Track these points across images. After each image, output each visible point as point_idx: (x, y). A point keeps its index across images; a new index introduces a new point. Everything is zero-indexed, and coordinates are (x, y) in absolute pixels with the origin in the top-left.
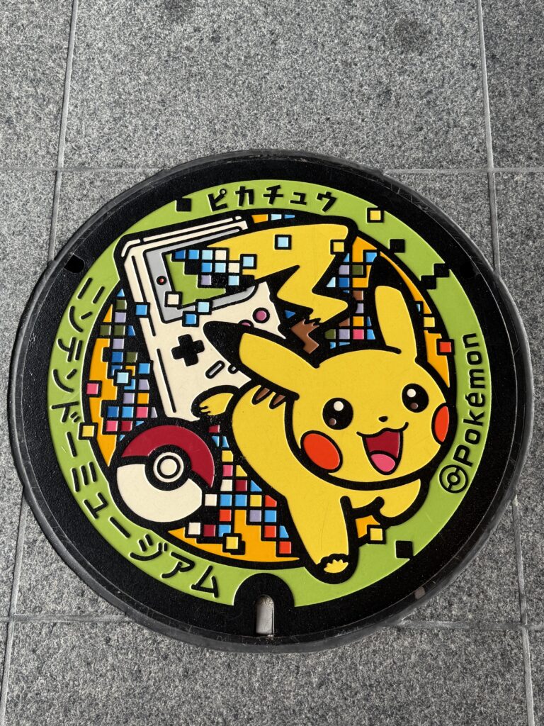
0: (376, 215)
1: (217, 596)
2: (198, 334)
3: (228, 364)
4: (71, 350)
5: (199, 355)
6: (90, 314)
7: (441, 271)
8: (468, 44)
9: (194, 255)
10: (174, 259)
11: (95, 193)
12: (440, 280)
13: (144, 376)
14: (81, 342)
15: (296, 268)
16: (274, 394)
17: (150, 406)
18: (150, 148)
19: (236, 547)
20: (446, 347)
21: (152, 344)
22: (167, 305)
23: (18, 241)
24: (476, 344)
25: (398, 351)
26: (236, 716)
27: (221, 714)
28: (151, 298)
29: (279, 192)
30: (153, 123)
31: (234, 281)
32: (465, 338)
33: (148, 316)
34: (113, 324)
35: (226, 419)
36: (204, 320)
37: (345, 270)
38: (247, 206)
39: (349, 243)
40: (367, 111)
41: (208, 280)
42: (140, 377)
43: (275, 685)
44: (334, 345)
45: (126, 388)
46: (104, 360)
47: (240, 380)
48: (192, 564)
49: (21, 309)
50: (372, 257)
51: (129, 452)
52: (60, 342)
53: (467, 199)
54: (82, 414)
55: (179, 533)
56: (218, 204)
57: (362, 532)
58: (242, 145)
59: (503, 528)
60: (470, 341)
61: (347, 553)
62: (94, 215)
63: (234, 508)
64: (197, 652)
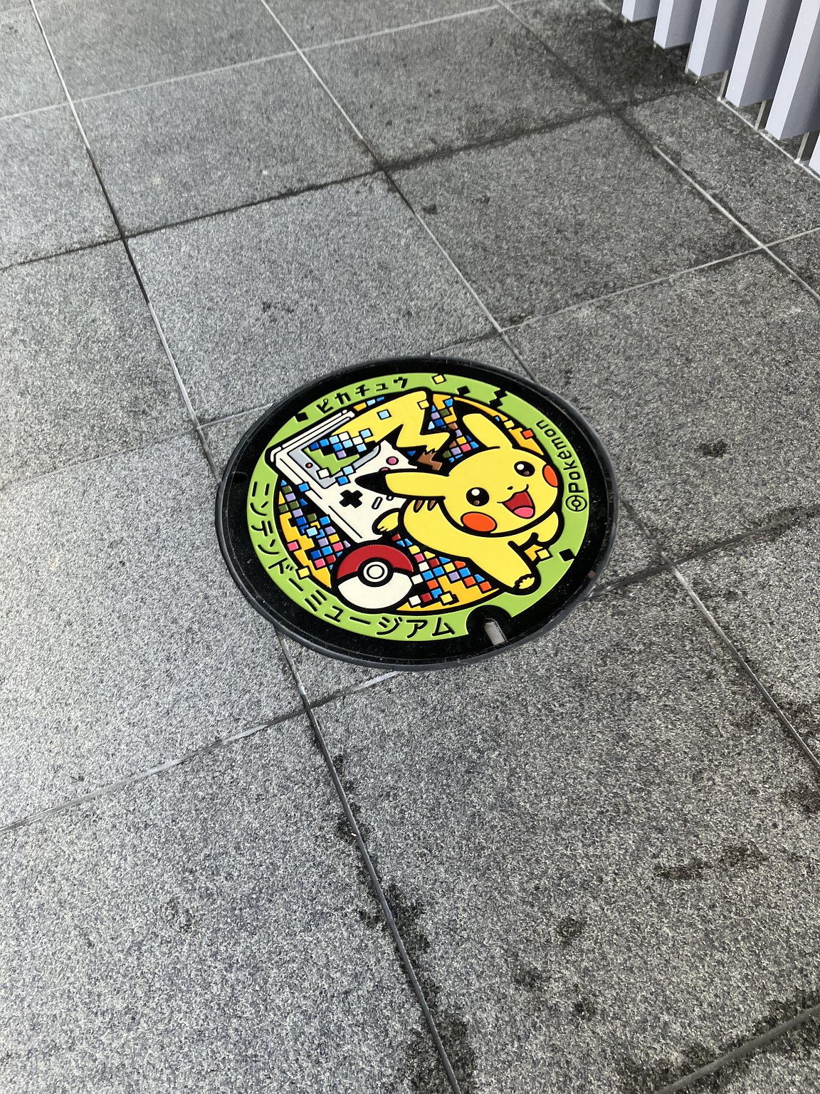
0: (439, 379)
1: (453, 633)
2: (353, 487)
3: (384, 497)
4: (264, 529)
5: (360, 499)
6: (266, 503)
7: (500, 394)
8: (446, 272)
9: (325, 443)
10: (311, 450)
11: (233, 432)
12: (501, 399)
13: (328, 525)
14: (269, 523)
15: (401, 426)
16: (427, 502)
17: (341, 541)
18: (259, 394)
19: (451, 599)
20: (528, 433)
21: (323, 505)
22: (320, 478)
23: (188, 480)
24: (547, 425)
25: (498, 447)
26: (508, 697)
27: (497, 700)
28: (307, 478)
29: (365, 388)
30: (254, 379)
31: (362, 448)
32: (538, 424)
33: (310, 489)
34: (287, 503)
35: (401, 528)
36: (353, 478)
37: (435, 416)
38: (347, 403)
39: (430, 399)
40: (401, 326)
41: (343, 454)
42: (323, 527)
43: (525, 667)
44: (452, 460)
45: (317, 537)
46: (292, 526)
47: (399, 502)
48: (425, 622)
49: (212, 518)
50: (450, 403)
51: (340, 575)
52: (253, 527)
53: (494, 351)
54: (293, 564)
55: (406, 607)
56: (326, 409)
57: (533, 557)
58: (325, 371)
59: (624, 517)
60: (542, 425)
61: (530, 573)
62: (238, 445)
63: (436, 578)
64: (459, 671)
